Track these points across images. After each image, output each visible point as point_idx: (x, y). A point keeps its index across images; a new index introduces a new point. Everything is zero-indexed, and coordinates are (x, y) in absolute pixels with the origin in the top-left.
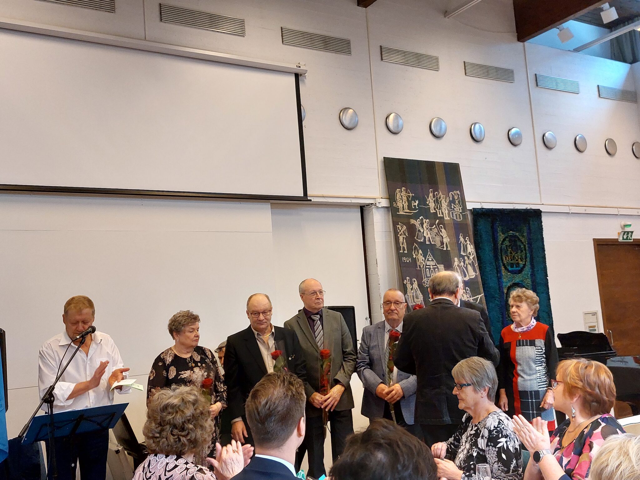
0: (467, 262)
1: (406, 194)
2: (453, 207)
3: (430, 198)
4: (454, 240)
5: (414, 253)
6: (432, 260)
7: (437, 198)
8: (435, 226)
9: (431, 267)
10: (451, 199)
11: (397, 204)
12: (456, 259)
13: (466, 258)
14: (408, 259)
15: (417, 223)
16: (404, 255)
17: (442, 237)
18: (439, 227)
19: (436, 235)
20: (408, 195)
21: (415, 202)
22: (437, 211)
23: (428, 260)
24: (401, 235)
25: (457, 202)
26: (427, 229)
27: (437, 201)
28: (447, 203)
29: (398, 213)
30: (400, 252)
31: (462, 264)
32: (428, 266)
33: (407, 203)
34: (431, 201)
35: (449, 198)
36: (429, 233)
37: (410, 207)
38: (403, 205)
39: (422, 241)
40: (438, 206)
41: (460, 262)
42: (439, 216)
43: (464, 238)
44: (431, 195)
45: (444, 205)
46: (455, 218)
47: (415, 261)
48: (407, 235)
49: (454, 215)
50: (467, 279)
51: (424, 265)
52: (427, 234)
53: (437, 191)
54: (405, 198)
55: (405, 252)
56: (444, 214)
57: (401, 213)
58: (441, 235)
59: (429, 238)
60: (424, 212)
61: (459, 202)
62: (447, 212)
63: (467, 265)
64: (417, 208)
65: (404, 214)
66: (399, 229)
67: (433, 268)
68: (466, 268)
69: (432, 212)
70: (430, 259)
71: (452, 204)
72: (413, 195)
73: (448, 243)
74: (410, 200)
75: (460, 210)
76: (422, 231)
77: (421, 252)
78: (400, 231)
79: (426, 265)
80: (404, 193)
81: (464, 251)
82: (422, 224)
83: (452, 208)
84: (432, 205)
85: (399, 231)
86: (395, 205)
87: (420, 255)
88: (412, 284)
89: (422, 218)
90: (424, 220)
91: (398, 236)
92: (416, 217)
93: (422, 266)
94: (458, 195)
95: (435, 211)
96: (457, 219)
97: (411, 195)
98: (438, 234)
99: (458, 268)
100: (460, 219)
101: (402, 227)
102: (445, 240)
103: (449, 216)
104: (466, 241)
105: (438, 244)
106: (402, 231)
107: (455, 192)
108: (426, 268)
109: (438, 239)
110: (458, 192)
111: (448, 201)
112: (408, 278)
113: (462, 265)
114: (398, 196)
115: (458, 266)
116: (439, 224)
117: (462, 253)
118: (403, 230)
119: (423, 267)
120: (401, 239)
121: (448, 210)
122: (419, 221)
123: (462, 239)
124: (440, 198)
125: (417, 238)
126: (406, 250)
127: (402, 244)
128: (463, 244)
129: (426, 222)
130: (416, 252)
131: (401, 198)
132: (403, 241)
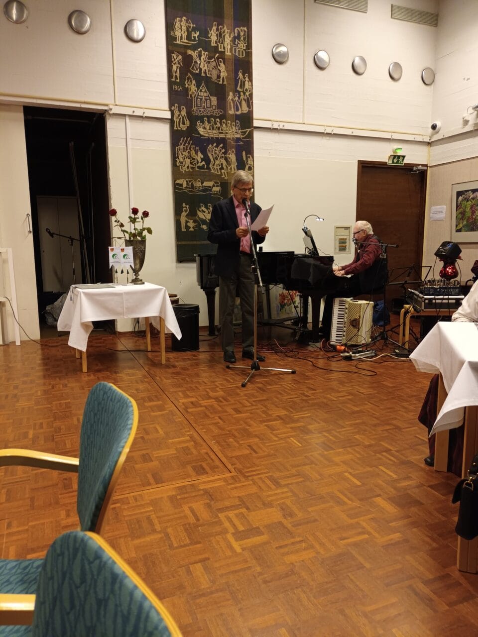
0: (242, 97)
1: (186, 24)
2: (236, 43)
3: (212, 31)
4: (232, 75)
5: (187, 83)
6: (205, 92)
7: (221, 32)
8: (213, 59)
9: (203, 98)
10: (236, 34)
11: (174, 33)
12: (231, 94)
13: (242, 94)
14: (179, 88)
15: (194, 54)
16: (175, 83)
17: (220, 71)
18: (218, 61)
19: (213, 69)
20: (189, 26)
21: (196, 33)
22: (218, 45)
23: (201, 91)
24: (175, 64)
25: (242, 38)
26: (205, 61)
27: (220, 36)
28: (231, 38)
29: (174, 42)
30: (172, 80)
31: (237, 98)
32: (200, 96)
33: (186, 34)
34: (213, 33)
35: (234, 33)
36: (206, 65)
37: (189, 38)
38: (182, 35)
39: (197, 72)
40: (221, 40)
41: (235, 97)
42: (220, 50)
43: (244, 75)
44: (214, 28)
45: (228, 39)
46: (237, 54)
47: (186, 90)
48: (182, 64)
49: (237, 51)
50: (239, 113)
51: (195, 95)
52: (204, 66)
53: (222, 25)
54: (184, 28)
56: (226, 49)
57: (178, 42)
58: (219, 69)
59: (205, 70)
60: (204, 44)
61: (244, 39)
62: (229, 47)
63: (241, 100)
64: (197, 39)
65: (182, 43)
66: (173, 58)
67: (205, 99)
68: (240, 103)
69: (212, 45)
70: (203, 91)
71: (237, 40)
72: (194, 26)
73: (225, 78)
74: (190, 30)
75: (244, 47)
76: (199, 62)
77: (195, 83)
78: (175, 60)
79: (198, 95)
80: (184, 23)
81: (241, 87)
82: (200, 56)
83: (235, 44)
84: (214, 38)
85: (173, 60)
86: (172, 34)
87: (193, 85)
88: (180, 111)
89: (201, 50)
90: (203, 52)
91: (172, 64)
92: (194, 48)
93: (193, 96)
94: (245, 31)
95: (216, 45)
96: (239, 55)
97: (192, 25)
98: (215, 68)
99: (231, 102)
100: (243, 56)
101: (177, 56)
102: (222, 75)
103: (231, 51)
104: (245, 78)
105: (214, 77)
106: (176, 60)
107: (242, 28)
108: (197, 98)
109: (215, 73)
110: (245, 29)
111: (232, 36)
112: (176, 105)
113: (237, 100)
114: (177, 25)
115: (232, 100)
116: (218, 58)
117: (238, 89)
119: (195, 97)
120: (174, 68)
121: (231, 46)
122: (197, 53)
123: (240, 75)
124: (224, 32)
125: (193, 69)
126: (179, 78)
127: (175, 73)
128: (241, 81)
129: (204, 54)
130: (189, 82)
131: (180, 27)
132: (177, 70)
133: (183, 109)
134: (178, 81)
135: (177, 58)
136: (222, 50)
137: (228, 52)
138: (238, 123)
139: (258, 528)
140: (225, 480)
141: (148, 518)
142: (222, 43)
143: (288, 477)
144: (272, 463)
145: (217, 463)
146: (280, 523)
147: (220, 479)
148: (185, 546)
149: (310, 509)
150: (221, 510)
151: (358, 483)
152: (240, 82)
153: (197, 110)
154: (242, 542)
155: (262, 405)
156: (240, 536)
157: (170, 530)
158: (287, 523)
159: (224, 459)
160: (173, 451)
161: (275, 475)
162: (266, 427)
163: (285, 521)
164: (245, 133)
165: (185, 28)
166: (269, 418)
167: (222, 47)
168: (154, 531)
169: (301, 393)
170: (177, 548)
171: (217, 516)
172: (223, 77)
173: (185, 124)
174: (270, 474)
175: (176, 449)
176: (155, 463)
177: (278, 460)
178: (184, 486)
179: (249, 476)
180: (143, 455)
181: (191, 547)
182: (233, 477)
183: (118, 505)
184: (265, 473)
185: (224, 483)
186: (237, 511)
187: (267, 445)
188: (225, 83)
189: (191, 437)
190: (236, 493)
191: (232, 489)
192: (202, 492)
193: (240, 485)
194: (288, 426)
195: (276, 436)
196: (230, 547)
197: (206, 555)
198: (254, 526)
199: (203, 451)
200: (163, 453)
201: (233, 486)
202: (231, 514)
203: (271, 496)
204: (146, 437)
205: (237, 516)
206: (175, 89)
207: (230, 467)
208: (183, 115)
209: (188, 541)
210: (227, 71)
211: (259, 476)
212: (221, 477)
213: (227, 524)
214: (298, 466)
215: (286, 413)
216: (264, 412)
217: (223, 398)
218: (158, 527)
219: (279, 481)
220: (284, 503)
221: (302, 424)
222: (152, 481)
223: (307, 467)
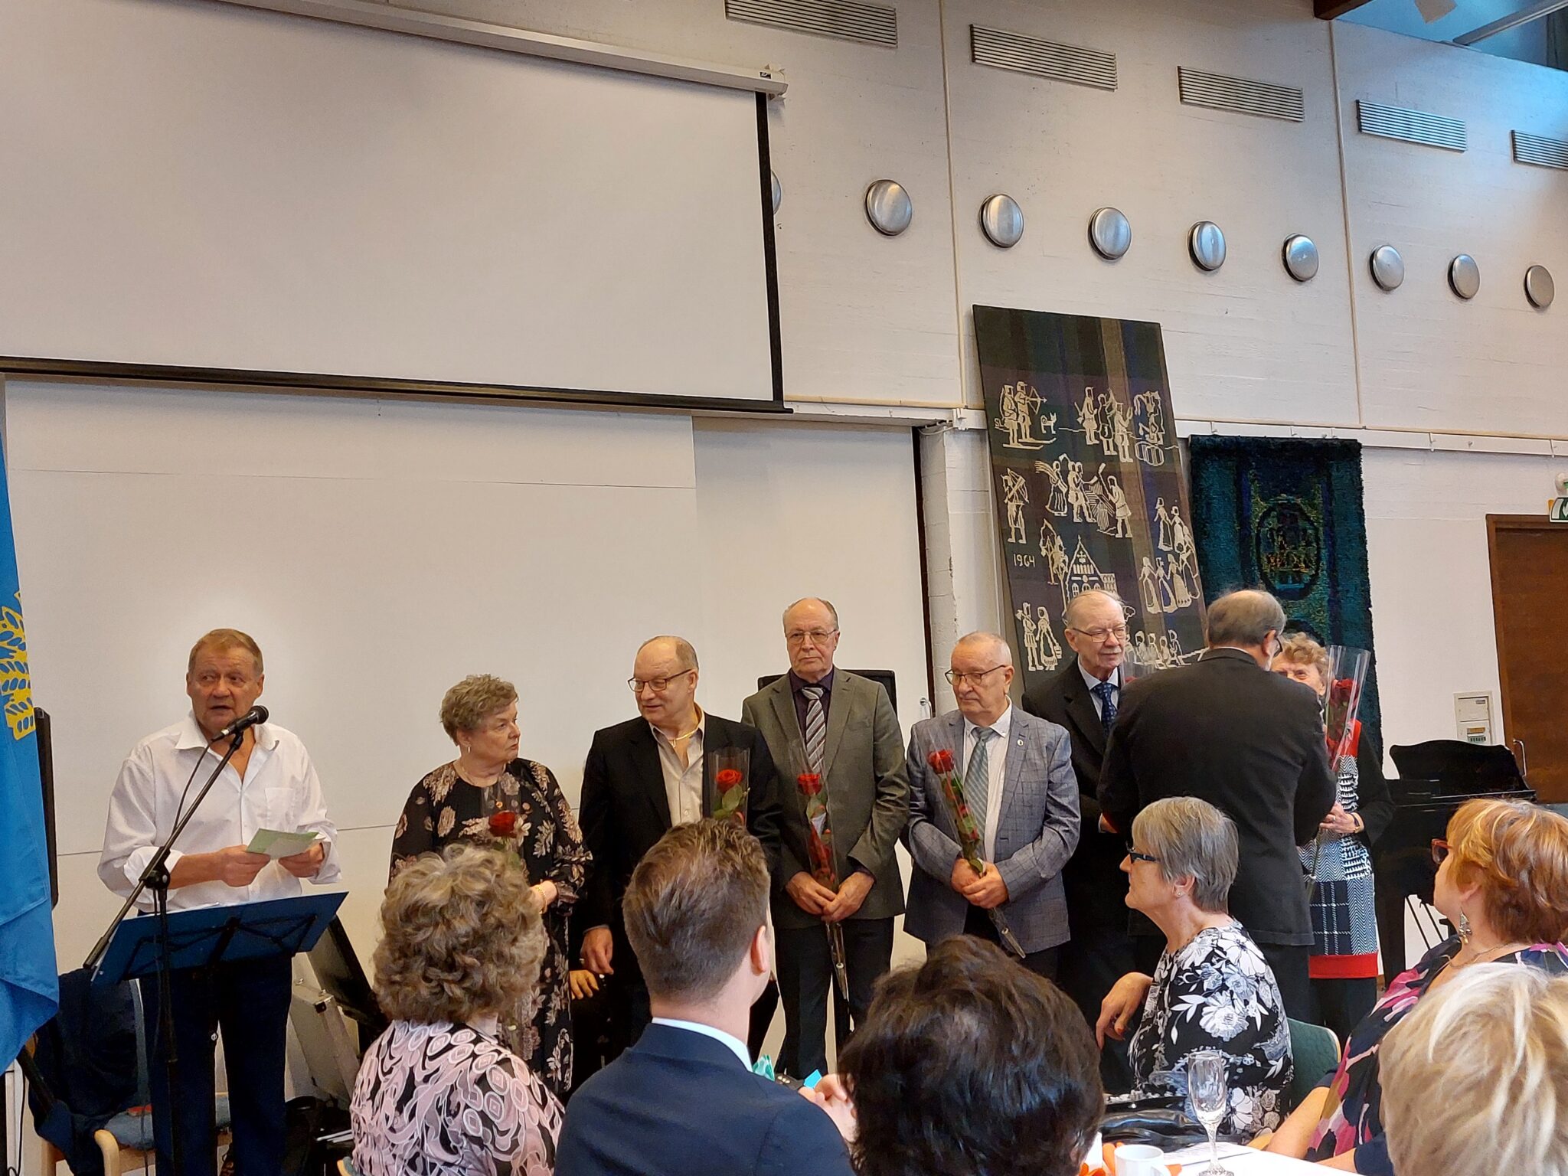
0: (1173, 567)
1: (1027, 398)
2: (1141, 432)
3: (1085, 409)
4: (1143, 513)
5: (1044, 545)
6: (1088, 563)
7: (1104, 408)
8: (1096, 478)
9: (1085, 579)
10: (1138, 411)
11: (1003, 423)
12: (1146, 561)
13: (1170, 557)
14: (1027, 559)
15: (1052, 470)
16: (1018, 548)
17: (1113, 505)
18: (1106, 481)
19: (1097, 501)
20: (1032, 402)
21: (1049, 419)
22: (1101, 441)
23: (1077, 562)
24: (1011, 500)
25: (1152, 419)
26: (1077, 486)
27: (1103, 418)
28: (1128, 421)
29: (1005, 445)
30: (1009, 540)
31: (1161, 572)
32: (1077, 575)
33: (1028, 422)
34: (1088, 415)
35: (1134, 409)
36: (1080, 495)
37: (1035, 431)
38: (1019, 425)
39: (1063, 514)
40: (1106, 430)
41: (1157, 568)
42: (1107, 453)
43: (1168, 510)
44: (1089, 400)
45: (1121, 426)
46: (1146, 459)
47: (1044, 562)
48: (1026, 499)
49: (1145, 452)
50: (1170, 609)
51: (1066, 574)
52: (1077, 498)
53: (1105, 391)
54: (1023, 409)
55: (1020, 541)
56: (1120, 449)
57: (1014, 444)
58: (1111, 502)
59: (1081, 507)
60: (1069, 442)
61: (1157, 419)
62: (1126, 443)
63: (1172, 574)
64: (1054, 432)
65: (1021, 446)
66: (1007, 485)
68: (1171, 583)
69: (1089, 443)
70: (1083, 561)
71: (1140, 424)
72: (1045, 400)
73: (1126, 522)
74: (1037, 412)
75: (1159, 439)
76: (1064, 490)
77: (1061, 543)
78: (1010, 490)
79: (1073, 574)
80: (1021, 395)
81: (1167, 542)
82: (1064, 474)
83: (1139, 436)
84: (1090, 426)
85: (1006, 489)
86: (998, 425)
87: (1057, 548)
88: (1036, 621)
89: (1065, 459)
90: (1071, 464)
91: (1006, 501)
92: (1050, 455)
93: (1061, 577)
94: (1156, 401)
95: (1098, 442)
96: (1151, 461)
97: (1039, 400)
98: (1103, 498)
99: (1149, 581)
100: (1159, 461)
101: (1015, 480)
102: (1120, 514)
103: (1132, 454)
104: (1172, 517)
105: (1103, 524)
106: (1014, 491)
107: (1148, 394)
108: (1071, 582)
109: (1102, 510)
110: (1156, 395)
111: (1129, 415)
112: (1026, 605)
113: (1162, 576)
114: (1008, 404)
115: (1151, 576)
116: (1105, 474)
117: (1161, 546)
118: (1016, 487)
119: (1065, 580)
120: (1012, 509)
121: (1129, 439)
122: (1057, 466)
123: (1161, 511)
124: (1110, 408)
125: (1052, 507)
126: (1024, 536)
127: (1015, 522)
128: (1165, 525)
129: (1073, 466)
130: (1049, 543)
131: (1014, 407)
132: (1017, 514)
133: (1042, 614)
134: (1023, 541)
135: (1014, 485)
136: (1114, 453)
137: (1125, 457)
138: (1173, 637)
142: (1109, 436)
152: (1161, 527)
165: (1025, 408)
167: (1111, 445)
172: (1123, 522)
173: (1051, 655)
188: (1129, 535)
206: (1018, 563)
208: (1045, 631)
210: (1128, 502)
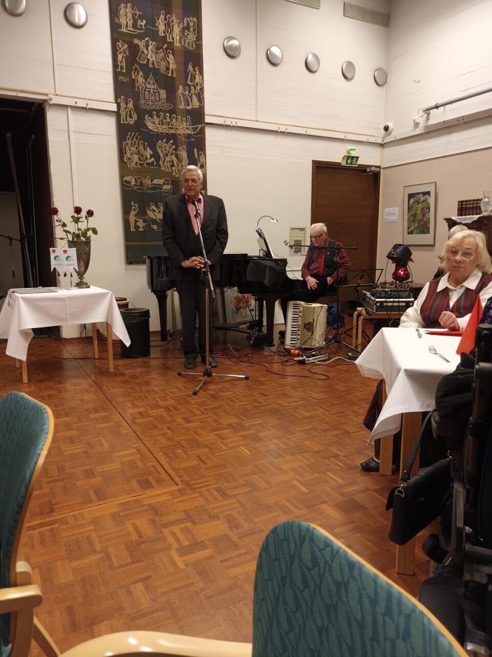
0: (193, 91)
1: (132, 11)
2: (186, 34)
3: (160, 20)
4: (182, 68)
5: (134, 74)
6: (154, 84)
7: (169, 21)
8: (162, 50)
9: (152, 90)
10: (185, 25)
11: (119, 20)
12: (181, 87)
13: (192, 87)
14: (125, 79)
15: (141, 44)
16: (121, 73)
18: (166, 52)
19: (161, 60)
20: (134, 13)
21: (142, 22)
22: (166, 35)
23: (149, 83)
24: (120, 53)
25: (192, 29)
26: (152, 52)
27: (169, 25)
28: (180, 28)
29: (119, 30)
30: (118, 70)
31: (187, 92)
32: (148, 88)
33: (132, 21)
34: (161, 23)
35: (184, 24)
36: (154, 56)
37: (135, 26)
38: (127, 22)
39: (145, 62)
40: (169, 30)
41: (185, 91)
42: (168, 40)
43: (194, 68)
44: (162, 17)
45: (177, 30)
46: (186, 46)
47: (133, 82)
48: (128, 54)
49: (187, 43)
50: (189, 108)
51: (143, 87)
52: (152, 57)
53: (170, 14)
54: (130, 16)
56: (175, 40)
57: (124, 30)
58: (168, 61)
59: (153, 61)
60: (152, 33)
61: (194, 30)
62: (178, 38)
63: (192, 94)
64: (144, 28)
65: (127, 31)
66: (119, 47)
67: (153, 92)
68: (191, 98)
69: (160, 34)
70: (152, 83)
71: (186, 31)
72: (141, 13)
73: (174, 70)
74: (136, 18)
75: (193, 38)
76: (146, 53)
77: (142, 74)
78: (120, 49)
79: (146, 88)
80: (129, 10)
81: (191, 80)
82: (147, 46)
83: (184, 35)
84: (162, 27)
86: (117, 20)
87: (140, 76)
88: (126, 103)
89: (148, 40)
90: (150, 42)
91: (118, 53)
92: (141, 37)
94: (194, 22)
95: (164, 35)
96: (189, 47)
97: (138, 13)
98: (164, 59)
99: (181, 95)
100: (193, 47)
101: (123, 45)
102: (171, 66)
103: (180, 42)
104: (195, 71)
105: (163, 69)
106: (122, 50)
107: (191, 18)
108: (145, 91)
109: (163, 64)
110: (195, 19)
111: (181, 26)
112: (122, 97)
113: (187, 94)
114: (122, 12)
115: (182, 94)
116: (166, 49)
117: (189, 82)
118: (123, 48)
119: (142, 89)
120: (120, 57)
121: (180, 36)
122: (144, 42)
123: (190, 68)
124: (172, 22)
125: (139, 59)
126: (125, 69)
127: (121, 63)
128: (192, 74)
129: (152, 44)
130: (136, 73)
131: (125, 14)
132: (122, 59)
133: (130, 101)
134: (124, 71)
135: (122, 47)
136: (171, 41)
137: (177, 43)
138: (189, 118)
139: (203, 542)
140: (171, 494)
141: (88, 538)
142: (171, 33)
143: (236, 488)
144: (220, 474)
145: (164, 475)
146: (226, 536)
147: (165, 493)
148: (127, 565)
149: (256, 520)
150: (165, 525)
151: (306, 490)
152: (190, 74)
153: (145, 104)
154: (185, 558)
155: (213, 413)
156: (183, 551)
157: (111, 550)
158: (233, 535)
159: (171, 472)
160: (117, 465)
161: (223, 487)
162: (216, 437)
163: (231, 534)
164: (196, 129)
165: (131, 16)
166: (219, 427)
167: (171, 37)
168: (94, 551)
169: (253, 400)
170: (118, 568)
171: (161, 532)
172: (172, 70)
173: (132, 118)
174: (218, 485)
175: (122, 463)
176: (99, 479)
177: (227, 470)
178: (128, 502)
179: (197, 488)
180: (86, 471)
181: (133, 566)
182: (179, 490)
183: (56, 525)
184: (213, 484)
185: (170, 497)
186: (182, 526)
187: (217, 454)
188: (175, 75)
189: (138, 449)
190: (181, 507)
191: (178, 502)
192: (147, 507)
193: (187, 497)
194: (238, 434)
195: (226, 445)
196: (173, 563)
197: (148, 574)
198: (199, 540)
199: (150, 464)
200: (107, 467)
201: (179, 499)
202: (176, 529)
203: (218, 507)
204: (90, 451)
205: (181, 530)
206: (121, 79)
207: (177, 479)
208: (130, 108)
209: (130, 560)
210: (176, 62)
211: (207, 488)
212: (167, 490)
213: (171, 540)
214: (247, 475)
215: (237, 421)
216: (215, 421)
217: (173, 407)
218: (98, 547)
219: (227, 492)
220: (230, 515)
221: (253, 432)
222: (94, 497)
223: (256, 476)
